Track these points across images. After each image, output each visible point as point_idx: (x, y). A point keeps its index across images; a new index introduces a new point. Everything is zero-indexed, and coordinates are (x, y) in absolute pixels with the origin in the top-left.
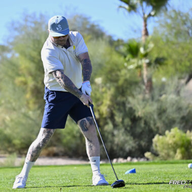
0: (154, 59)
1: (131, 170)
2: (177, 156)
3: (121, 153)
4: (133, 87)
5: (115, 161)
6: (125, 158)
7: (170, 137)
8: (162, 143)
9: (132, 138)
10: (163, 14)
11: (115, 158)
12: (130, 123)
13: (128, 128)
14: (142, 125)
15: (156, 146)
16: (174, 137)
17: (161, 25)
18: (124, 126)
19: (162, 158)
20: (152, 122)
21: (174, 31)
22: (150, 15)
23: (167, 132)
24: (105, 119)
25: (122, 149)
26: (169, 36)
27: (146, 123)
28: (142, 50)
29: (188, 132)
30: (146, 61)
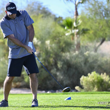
2: (95, 89)
7: (91, 77)
8: (86, 81)
10: (87, 2)
15: (82, 82)
16: (93, 77)
17: (86, 8)
19: (85, 90)
21: (94, 12)
22: (79, 3)
23: (89, 74)
26: (91, 16)
28: (74, 25)
29: (102, 74)
30: (77, 30)
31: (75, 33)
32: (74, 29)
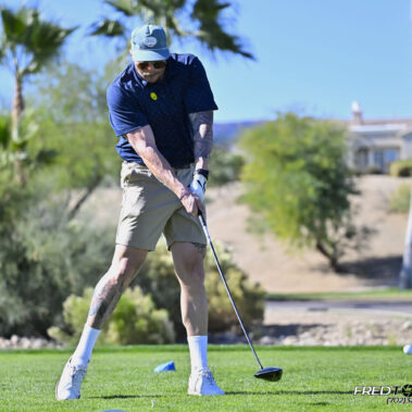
0: (36, 153)
1: (166, 365)
2: (111, 336)
9: (20, 300)
12: (16, 272)
13: (13, 282)
14: (39, 276)
15: (70, 315)
18: (5, 277)
20: (57, 271)
22: (27, 72)
23: (89, 291)
26: (55, 111)
27: (45, 273)
28: (15, 136)
29: (128, 290)
30: (22, 156)
31: (17, 165)
32: (14, 152)
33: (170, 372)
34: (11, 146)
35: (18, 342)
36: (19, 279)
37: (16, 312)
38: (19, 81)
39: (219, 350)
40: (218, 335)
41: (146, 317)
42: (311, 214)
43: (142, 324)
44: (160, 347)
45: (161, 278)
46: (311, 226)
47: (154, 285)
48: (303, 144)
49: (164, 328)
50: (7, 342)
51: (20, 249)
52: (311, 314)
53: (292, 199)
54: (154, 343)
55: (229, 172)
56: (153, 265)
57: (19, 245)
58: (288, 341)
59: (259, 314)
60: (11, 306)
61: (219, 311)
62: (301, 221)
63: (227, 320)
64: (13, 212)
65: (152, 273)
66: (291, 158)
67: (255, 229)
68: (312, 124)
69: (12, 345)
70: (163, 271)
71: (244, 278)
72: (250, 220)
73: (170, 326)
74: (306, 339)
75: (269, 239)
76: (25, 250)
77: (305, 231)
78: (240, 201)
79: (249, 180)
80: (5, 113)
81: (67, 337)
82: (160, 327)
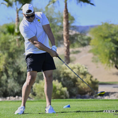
1: (67, 105)
3: (12, 93)
4: (19, 53)
5: (8, 98)
6: (15, 96)
8: (39, 88)
9: (18, 84)
11: (8, 96)
12: (17, 75)
13: (16, 78)
15: (35, 89)
18: (13, 77)
19: (38, 97)
22: (20, 9)
24: (2, 72)
25: (12, 91)
28: (16, 31)
30: (19, 37)
31: (17, 40)
32: (16, 36)
33: (68, 108)
34: (15, 34)
35: (18, 98)
36: (18, 77)
37: (17, 88)
38: (18, 13)
39: (84, 101)
40: (83, 96)
41: (60, 90)
42: (113, 56)
43: (58, 92)
44: (65, 100)
45: (64, 77)
46: (113, 60)
47: (62, 79)
48: (110, 33)
49: (66, 93)
50: (14, 98)
51: (18, 68)
52: (114, 89)
53: (107, 51)
54: (62, 98)
55: (86, 42)
56: (62, 73)
57: (18, 66)
58: (106, 98)
59: (97, 89)
60: (15, 86)
61: (83, 88)
62: (110, 58)
63: (86, 91)
64: (16, 56)
65: (61, 75)
66: (107, 38)
67: (95, 61)
68: (114, 26)
69: (16, 99)
70: (65, 75)
71: (92, 77)
72: (93, 58)
73: (67, 93)
74: (112, 97)
75: (99, 64)
76: (20, 68)
77: (111, 61)
78: (90, 51)
79: (93, 45)
80: (13, 23)
81: (34, 96)
82: (64, 93)
